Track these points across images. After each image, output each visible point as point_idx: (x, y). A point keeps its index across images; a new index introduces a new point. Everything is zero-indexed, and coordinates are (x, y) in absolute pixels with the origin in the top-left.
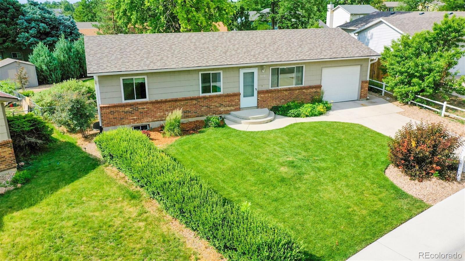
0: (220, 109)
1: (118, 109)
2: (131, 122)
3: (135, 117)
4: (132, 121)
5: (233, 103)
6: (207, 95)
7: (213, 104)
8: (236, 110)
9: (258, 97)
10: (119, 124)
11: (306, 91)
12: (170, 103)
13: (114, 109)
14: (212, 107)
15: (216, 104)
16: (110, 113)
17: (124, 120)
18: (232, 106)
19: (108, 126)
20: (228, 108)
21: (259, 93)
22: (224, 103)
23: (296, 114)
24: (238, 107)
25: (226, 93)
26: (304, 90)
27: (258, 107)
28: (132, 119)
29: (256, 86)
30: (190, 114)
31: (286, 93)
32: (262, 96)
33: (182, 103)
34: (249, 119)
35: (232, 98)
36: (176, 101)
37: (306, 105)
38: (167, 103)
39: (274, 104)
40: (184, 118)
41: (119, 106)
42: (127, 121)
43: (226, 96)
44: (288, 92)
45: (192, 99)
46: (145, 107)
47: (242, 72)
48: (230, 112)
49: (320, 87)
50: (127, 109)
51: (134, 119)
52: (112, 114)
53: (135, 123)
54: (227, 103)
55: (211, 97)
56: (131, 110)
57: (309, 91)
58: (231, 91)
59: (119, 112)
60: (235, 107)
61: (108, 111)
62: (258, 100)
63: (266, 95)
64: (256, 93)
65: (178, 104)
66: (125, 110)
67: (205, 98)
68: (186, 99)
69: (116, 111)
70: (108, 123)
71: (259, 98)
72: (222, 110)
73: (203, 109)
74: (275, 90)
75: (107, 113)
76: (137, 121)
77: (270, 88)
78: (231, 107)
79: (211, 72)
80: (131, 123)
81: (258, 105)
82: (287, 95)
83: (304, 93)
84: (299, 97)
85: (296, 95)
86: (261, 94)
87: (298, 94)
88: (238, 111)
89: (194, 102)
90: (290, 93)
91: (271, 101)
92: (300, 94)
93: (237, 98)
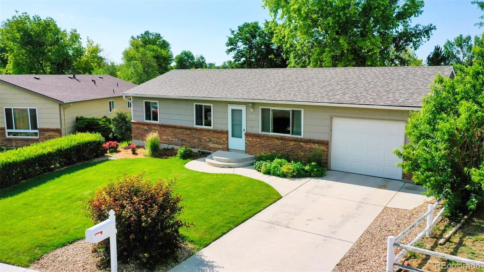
0: (209, 144)
1: (140, 126)
5: (221, 142)
6: (199, 127)
7: (203, 138)
8: (223, 149)
9: (246, 140)
10: (141, 139)
11: (304, 146)
12: (171, 129)
14: (202, 140)
15: (206, 138)
16: (136, 128)
17: (143, 136)
20: (217, 146)
21: (247, 135)
22: (213, 139)
24: (225, 146)
25: (215, 129)
26: (302, 144)
29: (244, 127)
31: (278, 142)
32: (250, 139)
33: (180, 131)
35: (220, 135)
36: (175, 128)
38: (169, 129)
40: (181, 146)
41: (141, 124)
42: (145, 138)
43: (214, 132)
44: (281, 141)
45: (186, 128)
46: (156, 128)
47: (230, 107)
48: (218, 150)
49: (326, 144)
52: (137, 130)
54: (216, 139)
55: (201, 130)
56: (147, 128)
57: (308, 146)
58: (220, 127)
59: (141, 129)
60: (223, 146)
61: (136, 126)
62: (246, 143)
63: (254, 140)
64: (244, 135)
65: (177, 131)
66: (144, 128)
67: (197, 130)
68: (181, 128)
70: (135, 136)
72: (211, 146)
73: (195, 141)
74: (264, 136)
75: (134, 128)
77: (260, 132)
78: (220, 145)
79: (204, 104)
81: (246, 149)
82: (280, 146)
83: (302, 147)
84: (295, 151)
85: (291, 147)
86: (249, 138)
87: (294, 148)
88: (225, 151)
89: (189, 132)
90: (282, 143)
91: (260, 149)
92: (296, 148)
93: (224, 136)
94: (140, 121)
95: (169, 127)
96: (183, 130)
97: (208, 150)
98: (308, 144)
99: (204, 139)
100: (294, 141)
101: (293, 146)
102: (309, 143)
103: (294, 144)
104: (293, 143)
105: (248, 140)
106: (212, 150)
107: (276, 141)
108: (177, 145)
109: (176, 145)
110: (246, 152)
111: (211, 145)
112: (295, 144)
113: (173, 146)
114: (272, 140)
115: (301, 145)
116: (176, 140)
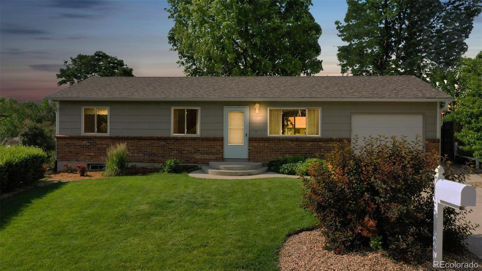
0: (195, 156)
1: (74, 142)
2: (87, 159)
3: (92, 154)
4: (88, 157)
5: (214, 151)
6: (179, 135)
7: (186, 148)
8: (217, 160)
9: (249, 146)
10: (74, 160)
11: (324, 145)
12: (133, 141)
13: (71, 141)
14: (185, 152)
15: (190, 148)
16: (66, 145)
17: (79, 155)
18: (211, 153)
19: (62, 161)
20: (207, 157)
21: (251, 140)
22: (201, 149)
23: (290, 170)
24: (220, 156)
25: (204, 136)
26: (321, 143)
27: (249, 160)
28: (88, 156)
29: (246, 131)
30: (156, 158)
31: (292, 145)
32: (255, 144)
33: (147, 143)
34: (220, 169)
35: (212, 143)
36: (140, 139)
37: (309, 160)
38: (129, 141)
39: (273, 158)
40: (149, 162)
41: (75, 139)
42: (82, 157)
43: (203, 140)
44: (295, 143)
45: (159, 139)
46: (104, 143)
47: (227, 110)
48: (209, 161)
49: (349, 141)
50: (84, 143)
51: (90, 156)
52: (67, 147)
53: (92, 160)
54: (205, 149)
55: (183, 139)
56: (88, 144)
57: (329, 145)
58: (211, 134)
59: (76, 145)
60: (216, 156)
61: (64, 142)
62: (249, 149)
63: (261, 144)
64: (246, 140)
65: (142, 143)
66: (82, 143)
67: (176, 139)
68: (151, 139)
69: (72, 144)
70: (63, 157)
71: (250, 148)
72: (197, 157)
73: (172, 154)
74: (274, 139)
75: (62, 145)
76: (94, 159)
77: (268, 135)
78: (211, 156)
79: (187, 108)
80: (87, 161)
81: (249, 156)
82: (294, 148)
83: (322, 147)
84: (313, 152)
85: (308, 148)
86: (254, 143)
87: (312, 148)
88: (219, 161)
89: (162, 143)
90: (298, 145)
91: (269, 154)
92: (314, 148)
93: (218, 143)
94: (74, 134)
95: (129, 139)
96: (153, 141)
97: (194, 163)
98: (329, 143)
99: (187, 150)
100: (311, 141)
101: (310, 147)
102: (329, 142)
103: (311, 145)
104: (310, 143)
105: (252, 146)
106: (199, 162)
107: (289, 143)
108: (142, 162)
109: (139, 162)
110: (250, 160)
111: (198, 156)
112: (313, 145)
113: (134, 164)
114: (284, 143)
115: (321, 145)
116: (141, 155)
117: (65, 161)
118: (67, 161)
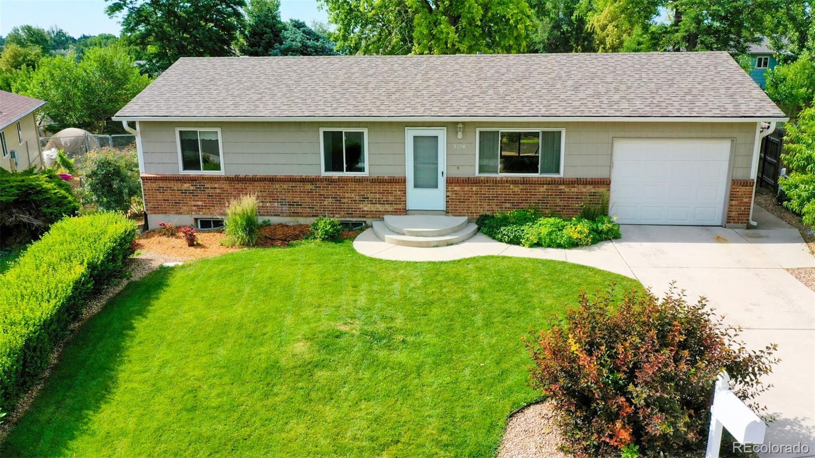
0: (361, 206)
1: (171, 184)
2: (192, 211)
3: (200, 203)
4: (194, 208)
5: (391, 198)
6: (336, 175)
7: (347, 195)
8: (396, 212)
9: (447, 191)
10: (173, 212)
11: (567, 190)
12: (262, 184)
13: (165, 183)
14: (346, 200)
15: (353, 195)
16: (158, 190)
17: (181, 205)
18: (388, 202)
19: (155, 213)
20: (380, 208)
21: (450, 181)
22: (371, 196)
23: (511, 237)
24: (400, 206)
25: (375, 176)
26: (562, 187)
27: (447, 212)
28: (194, 206)
29: (442, 166)
30: (300, 210)
31: (516, 189)
32: (456, 188)
33: (285, 187)
34: (404, 234)
35: (388, 187)
36: (273, 181)
37: (543, 220)
38: (256, 184)
39: (485, 210)
40: (290, 216)
41: (171, 180)
42: (185, 208)
43: (373, 182)
44: (521, 186)
45: (303, 180)
46: (216, 186)
47: (410, 133)
48: (384, 214)
49: (606, 183)
50: (186, 186)
51: (197, 206)
52: (160, 193)
53: (201, 213)
54: (378, 196)
55: (341, 180)
56: (192, 188)
57: (575, 190)
58: (386, 172)
59: (173, 190)
60: (395, 206)
61: (154, 185)
62: (447, 196)
63: (466, 189)
64: (442, 182)
65: (277, 186)
66: (182, 187)
67: (330, 181)
68: (291, 180)
69: (168, 187)
70: (155, 208)
71: (449, 194)
72: (365, 209)
73: (326, 203)
74: (487, 181)
75: (152, 190)
76: (204, 210)
77: (477, 174)
78: (387, 206)
79: (344, 130)
80: (193, 213)
81: (447, 207)
82: (519, 195)
83: (563, 192)
84: (549, 200)
85: (540, 195)
86: (455, 186)
87: (548, 195)
88: (400, 215)
89: (309, 187)
90: (525, 189)
91: (479, 203)
92: (551, 195)
93: (398, 187)
94: (168, 172)
95: (255, 181)
96: (294, 184)
97: (360, 217)
98: (574, 187)
99: (347, 198)
100: (547, 184)
101: (544, 192)
102: (576, 185)
103: (547, 189)
104: (545, 187)
105: (451, 191)
106: (368, 216)
107: (511, 186)
108: (279, 215)
109: (275, 215)
110: (449, 213)
111: (366, 207)
112: (550, 189)
113: (266, 218)
114: (504, 186)
115: (561, 190)
116: (276, 204)
117: (159, 213)
118: (162, 213)
